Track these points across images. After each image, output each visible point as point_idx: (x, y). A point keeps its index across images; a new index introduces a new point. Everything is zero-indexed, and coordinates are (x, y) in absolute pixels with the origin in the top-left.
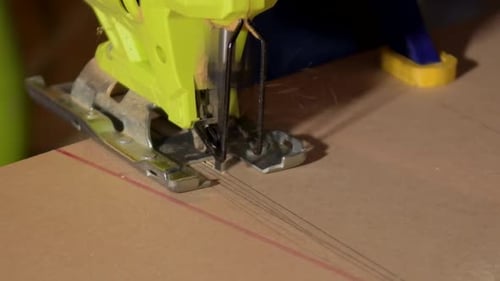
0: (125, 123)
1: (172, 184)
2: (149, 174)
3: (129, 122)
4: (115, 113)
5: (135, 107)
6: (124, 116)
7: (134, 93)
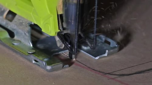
0: (15, 33)
1: (49, 68)
2: (34, 62)
3: (18, 33)
4: (9, 27)
5: (21, 24)
6: (14, 29)
7: (20, 16)
